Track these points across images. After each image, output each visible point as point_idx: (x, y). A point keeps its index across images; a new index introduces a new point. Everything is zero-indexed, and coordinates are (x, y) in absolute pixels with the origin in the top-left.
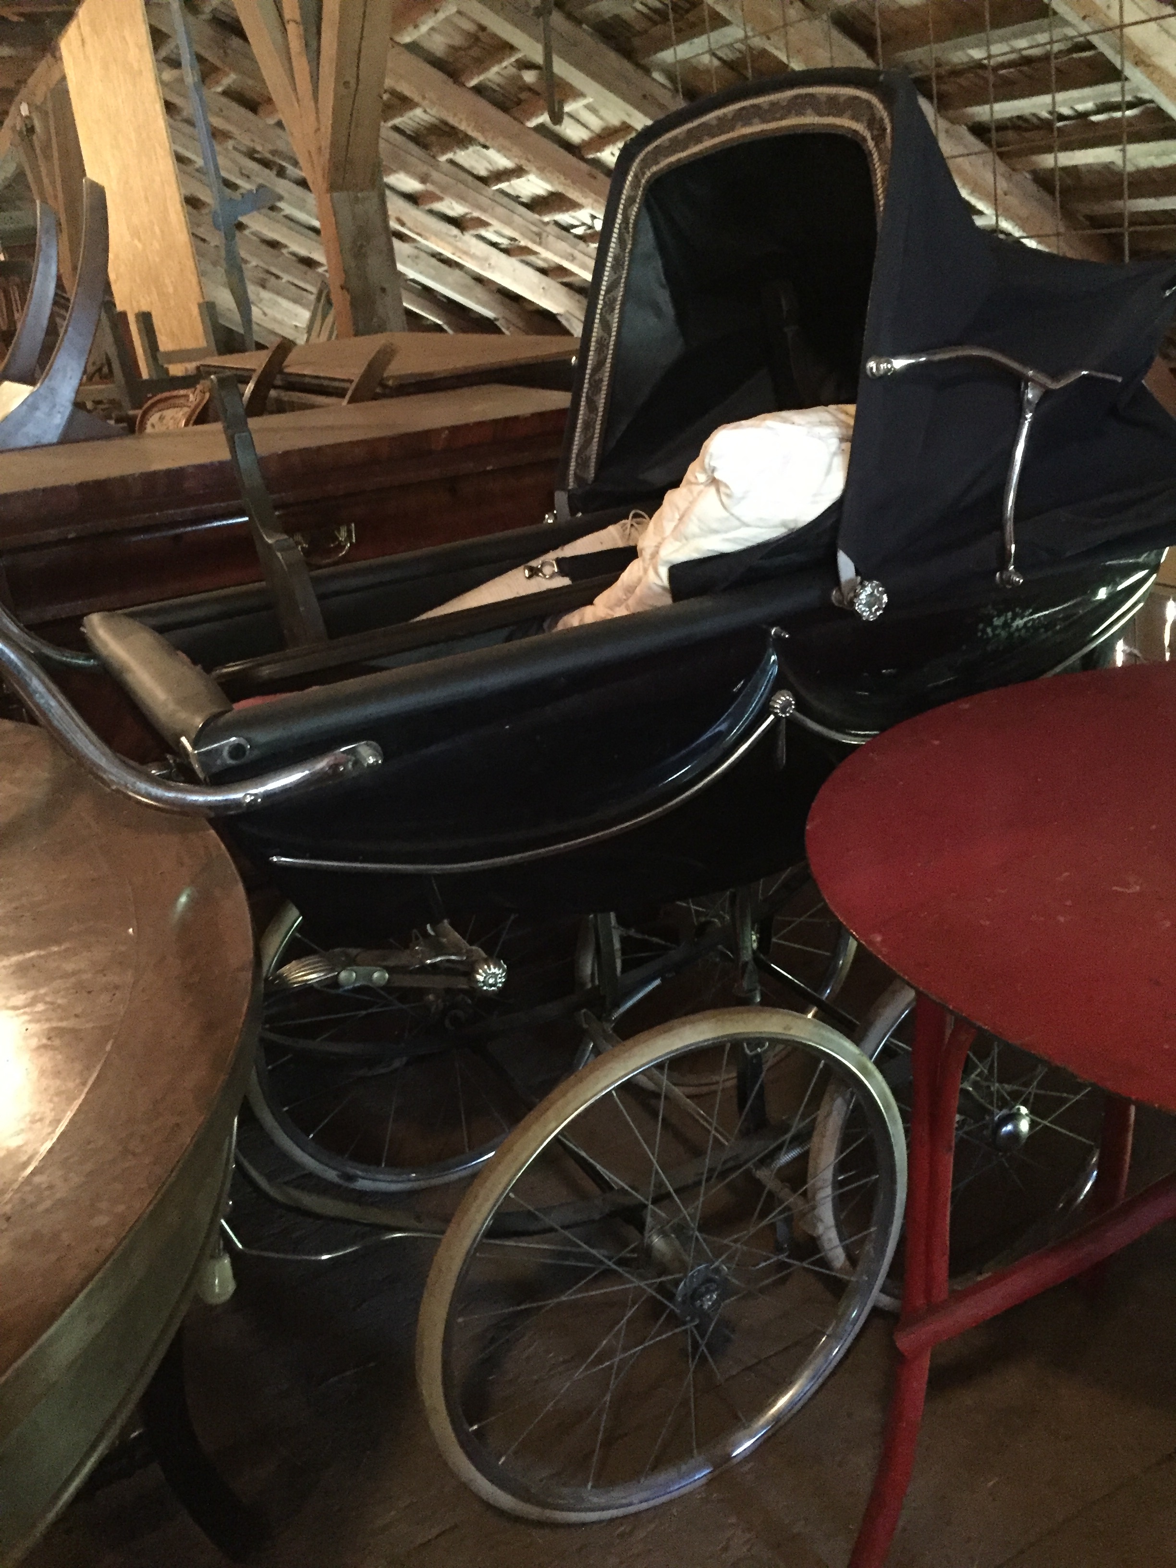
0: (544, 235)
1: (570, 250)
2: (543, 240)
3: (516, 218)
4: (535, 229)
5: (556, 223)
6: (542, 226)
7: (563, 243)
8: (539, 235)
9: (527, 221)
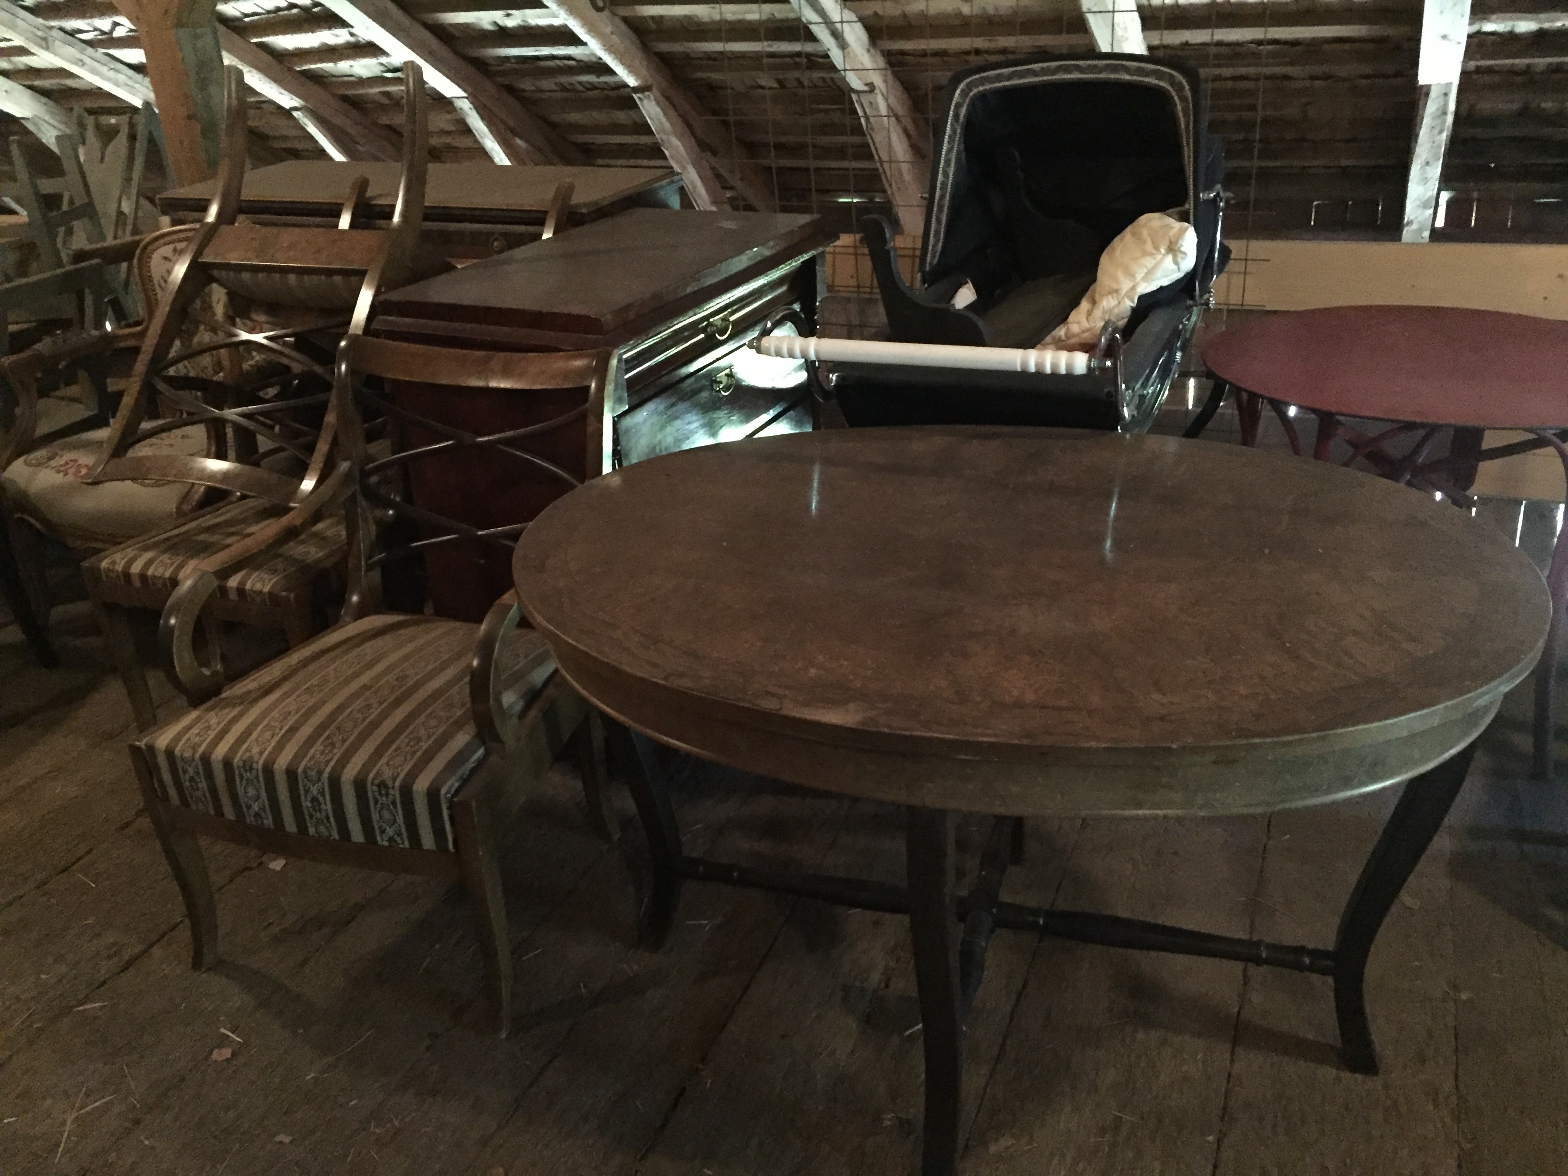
0: (50, 39)
1: (78, 55)
2: (50, 44)
3: (19, 22)
4: (40, 33)
5: (61, 29)
6: (46, 30)
7: (70, 48)
8: (45, 39)
9: (31, 25)
